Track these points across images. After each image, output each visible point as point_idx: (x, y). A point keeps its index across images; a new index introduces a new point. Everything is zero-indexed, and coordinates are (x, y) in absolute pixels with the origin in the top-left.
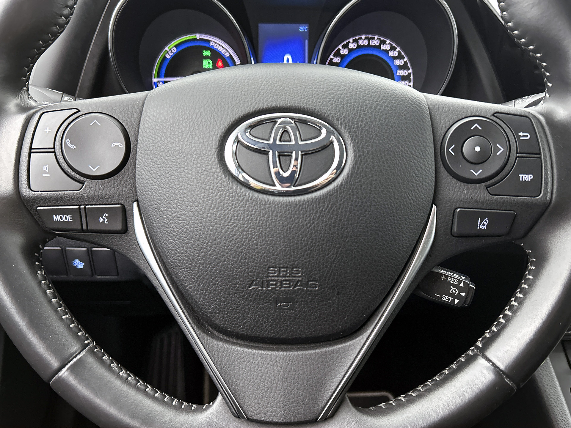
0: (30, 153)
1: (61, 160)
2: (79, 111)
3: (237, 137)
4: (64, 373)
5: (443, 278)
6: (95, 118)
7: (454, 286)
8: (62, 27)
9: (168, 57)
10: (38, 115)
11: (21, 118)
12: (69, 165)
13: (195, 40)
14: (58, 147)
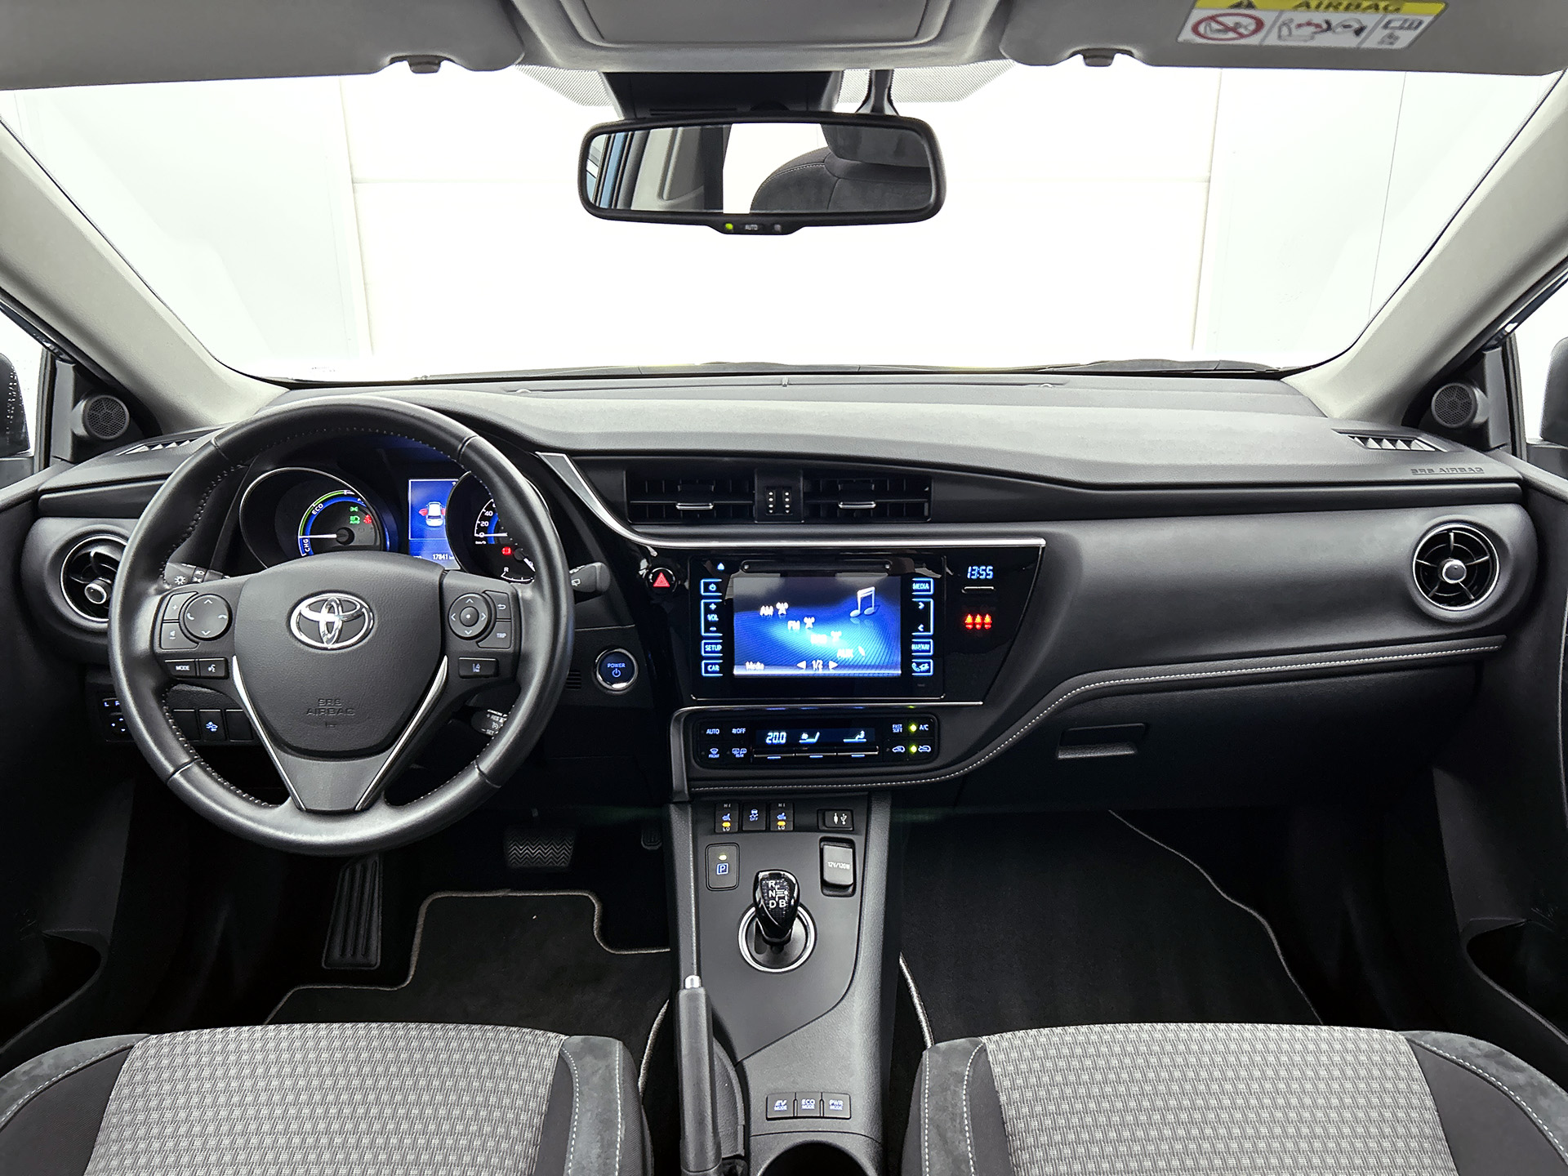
0: (162, 623)
1: (183, 628)
2: (197, 593)
3: (300, 614)
4: (177, 775)
5: (488, 716)
6: (208, 598)
7: (496, 722)
8: (190, 534)
9: (314, 512)
10: (169, 596)
11: (159, 597)
12: (188, 631)
13: (343, 495)
14: (181, 619)
